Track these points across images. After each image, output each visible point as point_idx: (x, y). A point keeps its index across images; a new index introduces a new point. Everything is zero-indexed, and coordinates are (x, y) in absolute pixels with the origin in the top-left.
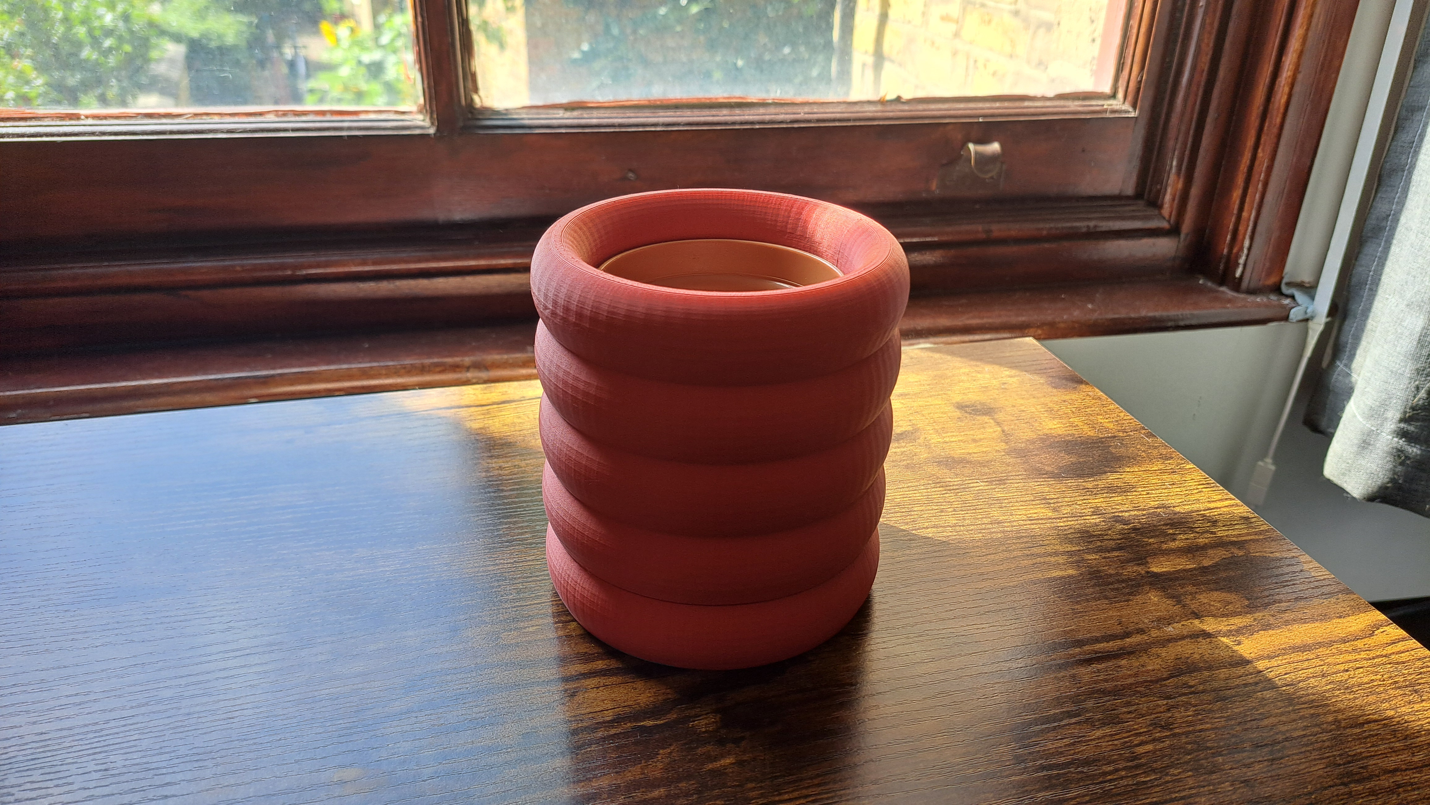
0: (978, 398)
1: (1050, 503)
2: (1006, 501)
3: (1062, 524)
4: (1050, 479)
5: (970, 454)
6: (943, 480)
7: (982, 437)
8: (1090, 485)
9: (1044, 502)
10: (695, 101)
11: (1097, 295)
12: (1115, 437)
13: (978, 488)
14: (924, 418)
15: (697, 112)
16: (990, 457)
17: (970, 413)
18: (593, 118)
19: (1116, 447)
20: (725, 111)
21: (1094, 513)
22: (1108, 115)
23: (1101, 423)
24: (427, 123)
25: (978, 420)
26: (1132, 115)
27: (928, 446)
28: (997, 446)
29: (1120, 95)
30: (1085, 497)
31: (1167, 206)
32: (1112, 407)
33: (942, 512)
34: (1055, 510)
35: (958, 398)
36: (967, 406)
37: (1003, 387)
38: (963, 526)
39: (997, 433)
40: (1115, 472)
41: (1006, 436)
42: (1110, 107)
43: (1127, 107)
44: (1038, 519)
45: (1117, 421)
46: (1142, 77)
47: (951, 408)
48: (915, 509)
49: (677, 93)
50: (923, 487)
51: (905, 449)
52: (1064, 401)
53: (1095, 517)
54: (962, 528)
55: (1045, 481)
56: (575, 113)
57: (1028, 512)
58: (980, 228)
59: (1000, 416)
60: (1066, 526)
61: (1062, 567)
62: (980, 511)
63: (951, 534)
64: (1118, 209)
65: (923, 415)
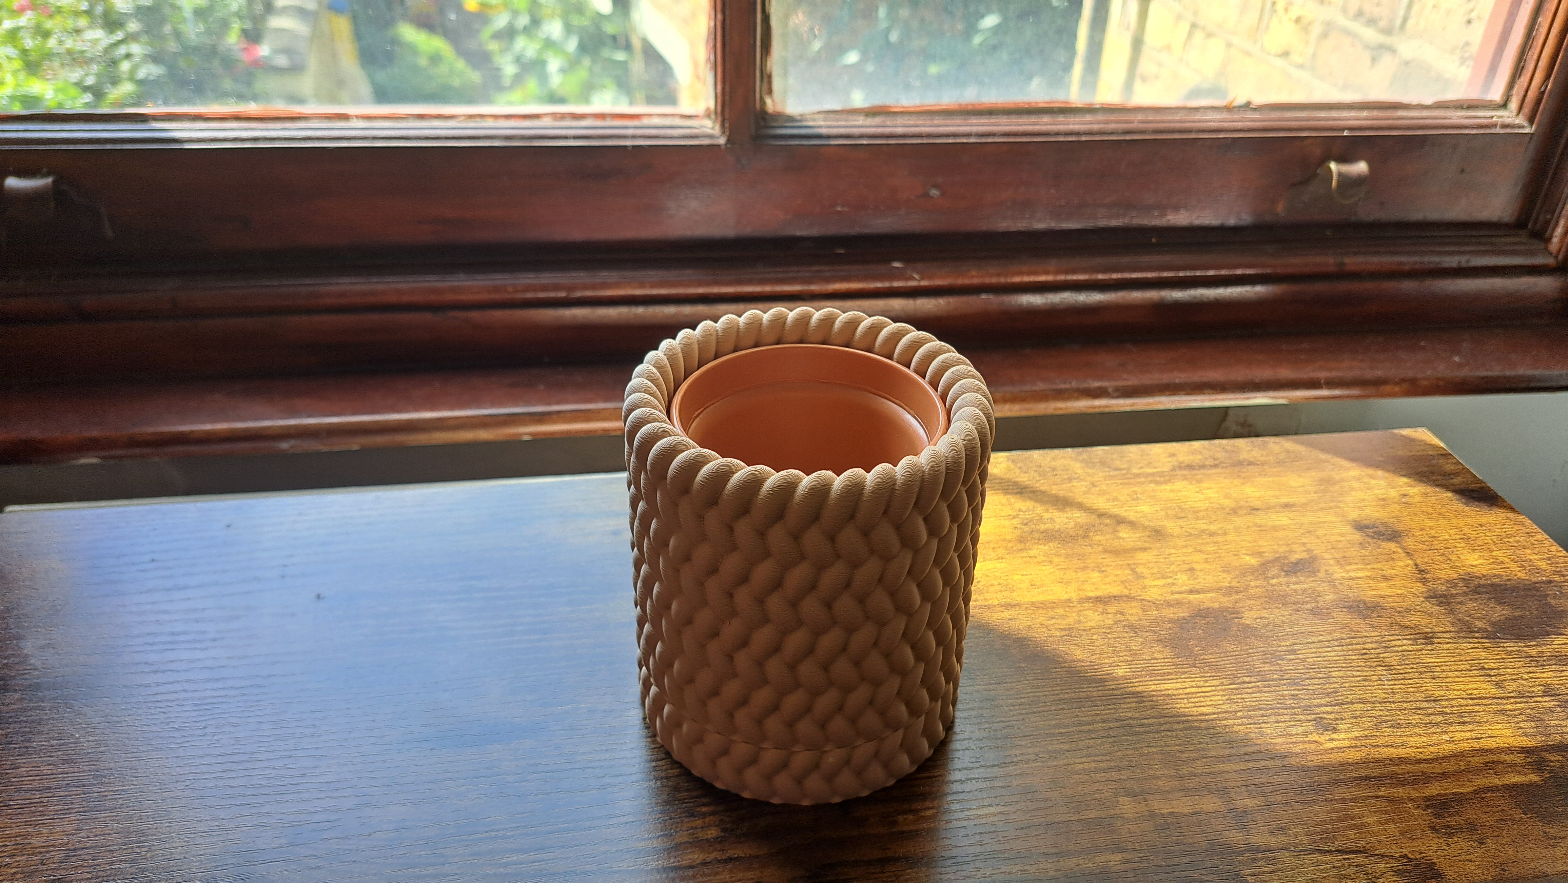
0: (1376, 515)
1: (1490, 676)
2: (1438, 669)
3: (1509, 707)
4: (1483, 640)
5: (1383, 597)
6: (1359, 634)
7: (1393, 572)
8: (1533, 652)
9: (1482, 672)
10: (1013, 106)
11: (1465, 344)
12: (1550, 582)
13: (1401, 648)
14: (1319, 541)
15: (1014, 119)
16: (1407, 603)
17: (1373, 538)
18: (898, 126)
19: (1555, 597)
20: (1046, 119)
21: (1546, 694)
22: (1498, 130)
23: (1531, 560)
24: (717, 130)
25: (1384, 548)
26: (1527, 131)
27: (1332, 583)
28: (1412, 587)
29: (1514, 105)
30: (1530, 669)
31: (1555, 240)
32: (1539, 537)
33: (1365, 680)
34: (1499, 685)
35: (1354, 515)
36: (1367, 527)
37: (1403, 500)
38: (1394, 702)
39: (1409, 568)
40: (1560, 634)
41: (1422, 574)
42: (1500, 120)
43: (1520, 120)
44: (1480, 698)
45: (1549, 559)
46: (1547, 86)
47: (1347, 529)
48: (1334, 674)
49: (993, 97)
50: (1336, 643)
51: (1305, 586)
52: (1481, 525)
53: (1547, 699)
54: (1393, 705)
55: (1479, 643)
56: (878, 120)
57: (1467, 687)
58: (1331, 260)
59: (1409, 542)
60: (1515, 710)
61: (1521, 769)
62: (1410, 682)
63: (1381, 713)
64: (1494, 240)
65: (1318, 538)
